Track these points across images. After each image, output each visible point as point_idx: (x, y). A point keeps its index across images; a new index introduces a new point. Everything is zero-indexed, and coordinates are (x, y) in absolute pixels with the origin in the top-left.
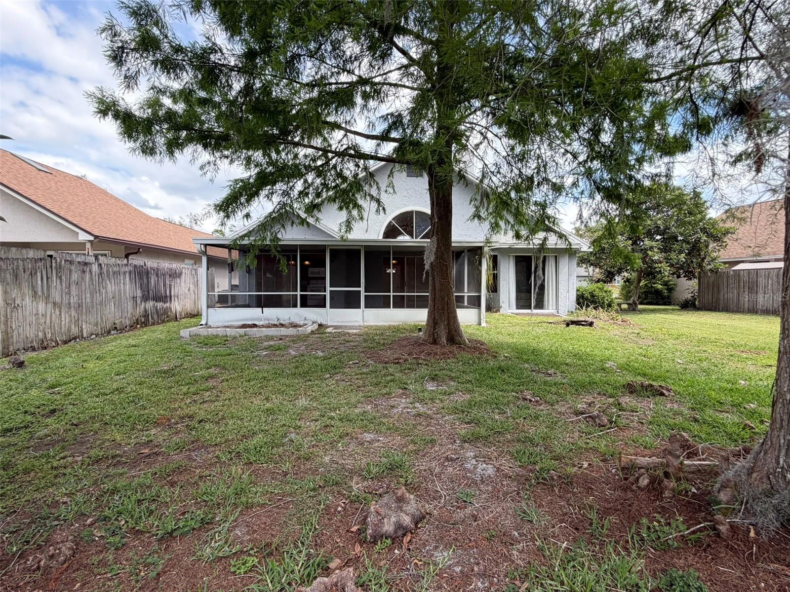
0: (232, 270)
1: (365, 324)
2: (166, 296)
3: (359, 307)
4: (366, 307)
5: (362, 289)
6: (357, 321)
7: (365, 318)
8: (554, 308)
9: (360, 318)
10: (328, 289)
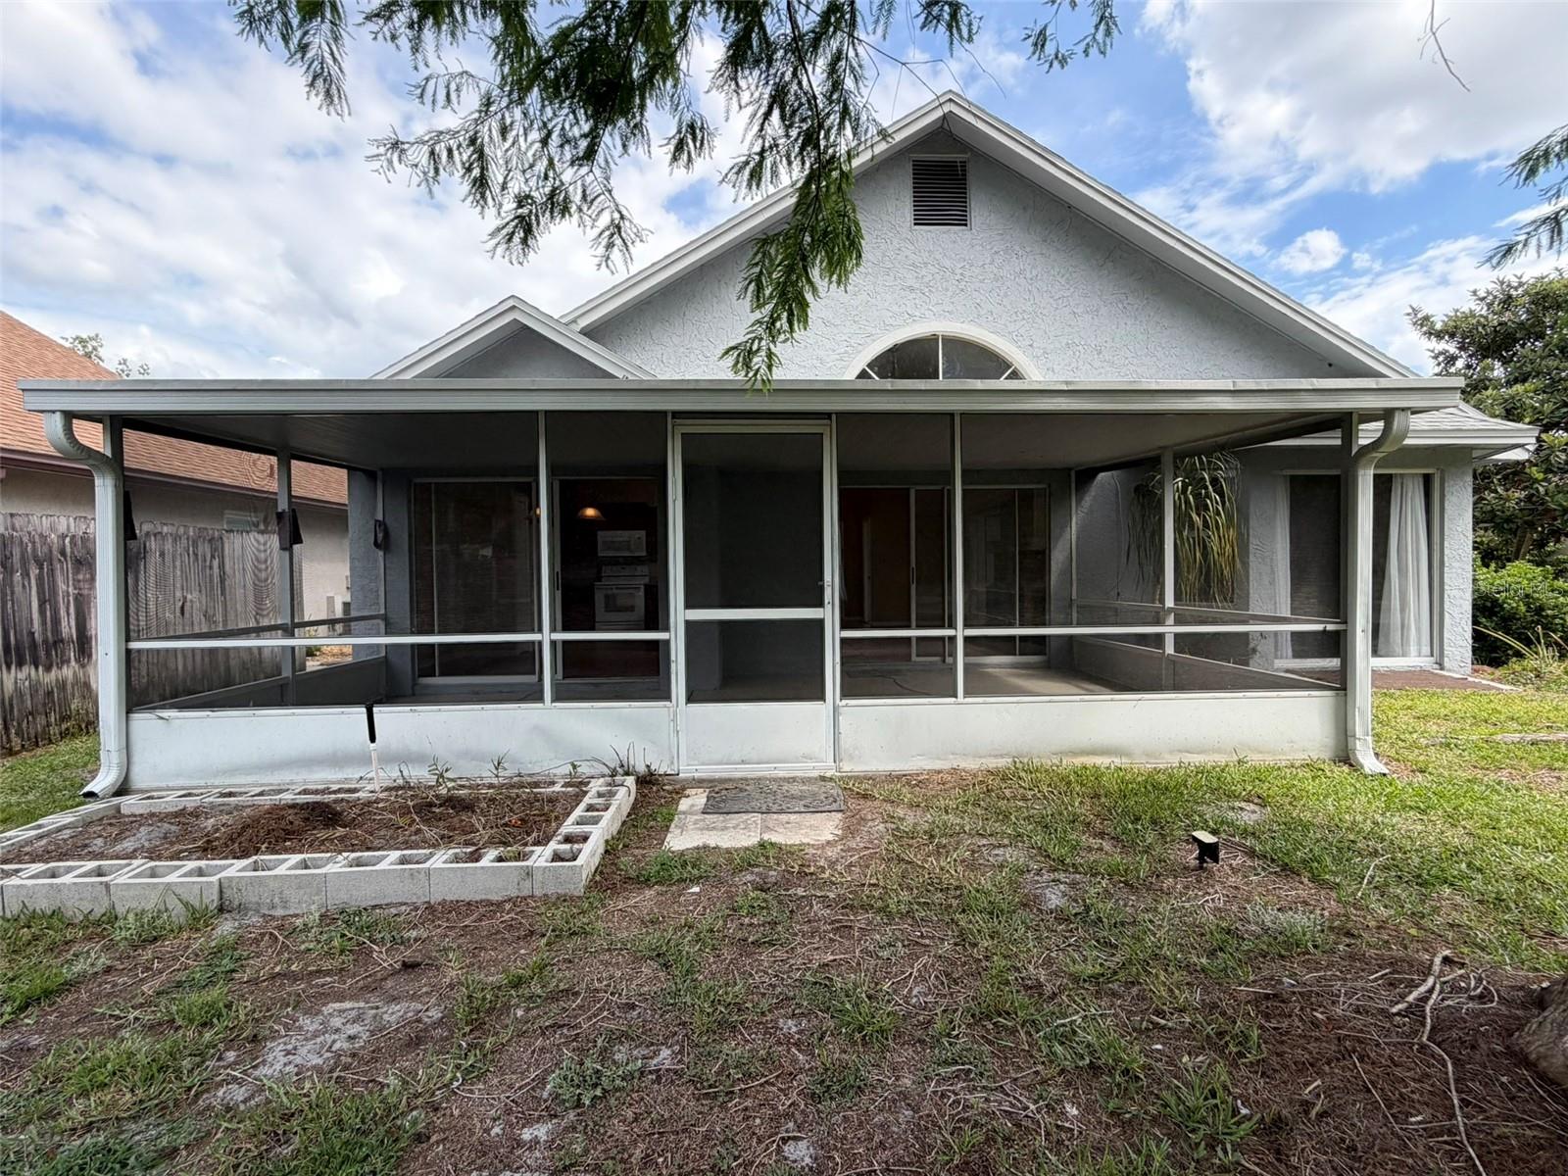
0: (297, 539)
1: (847, 767)
2: (59, 642)
3: (820, 696)
4: (848, 692)
5: (829, 613)
6: (807, 757)
7: (846, 742)
8: (1426, 649)
9: (821, 745)
10: (680, 614)
